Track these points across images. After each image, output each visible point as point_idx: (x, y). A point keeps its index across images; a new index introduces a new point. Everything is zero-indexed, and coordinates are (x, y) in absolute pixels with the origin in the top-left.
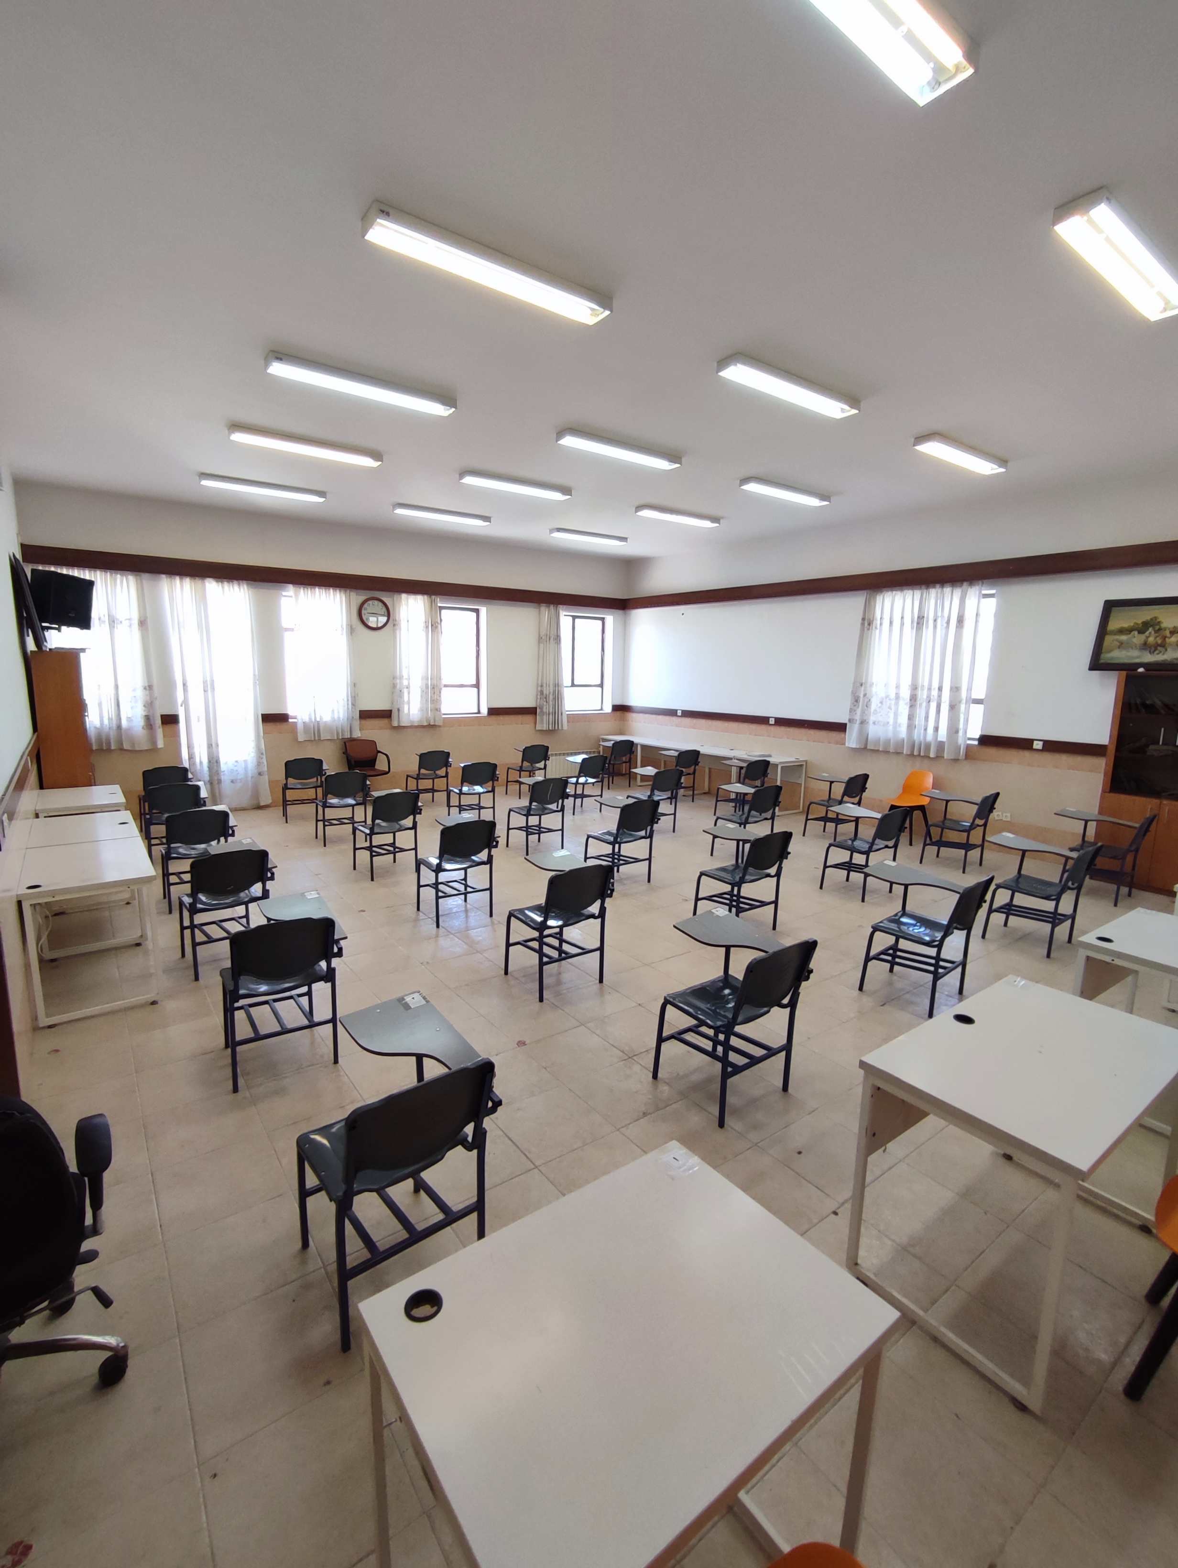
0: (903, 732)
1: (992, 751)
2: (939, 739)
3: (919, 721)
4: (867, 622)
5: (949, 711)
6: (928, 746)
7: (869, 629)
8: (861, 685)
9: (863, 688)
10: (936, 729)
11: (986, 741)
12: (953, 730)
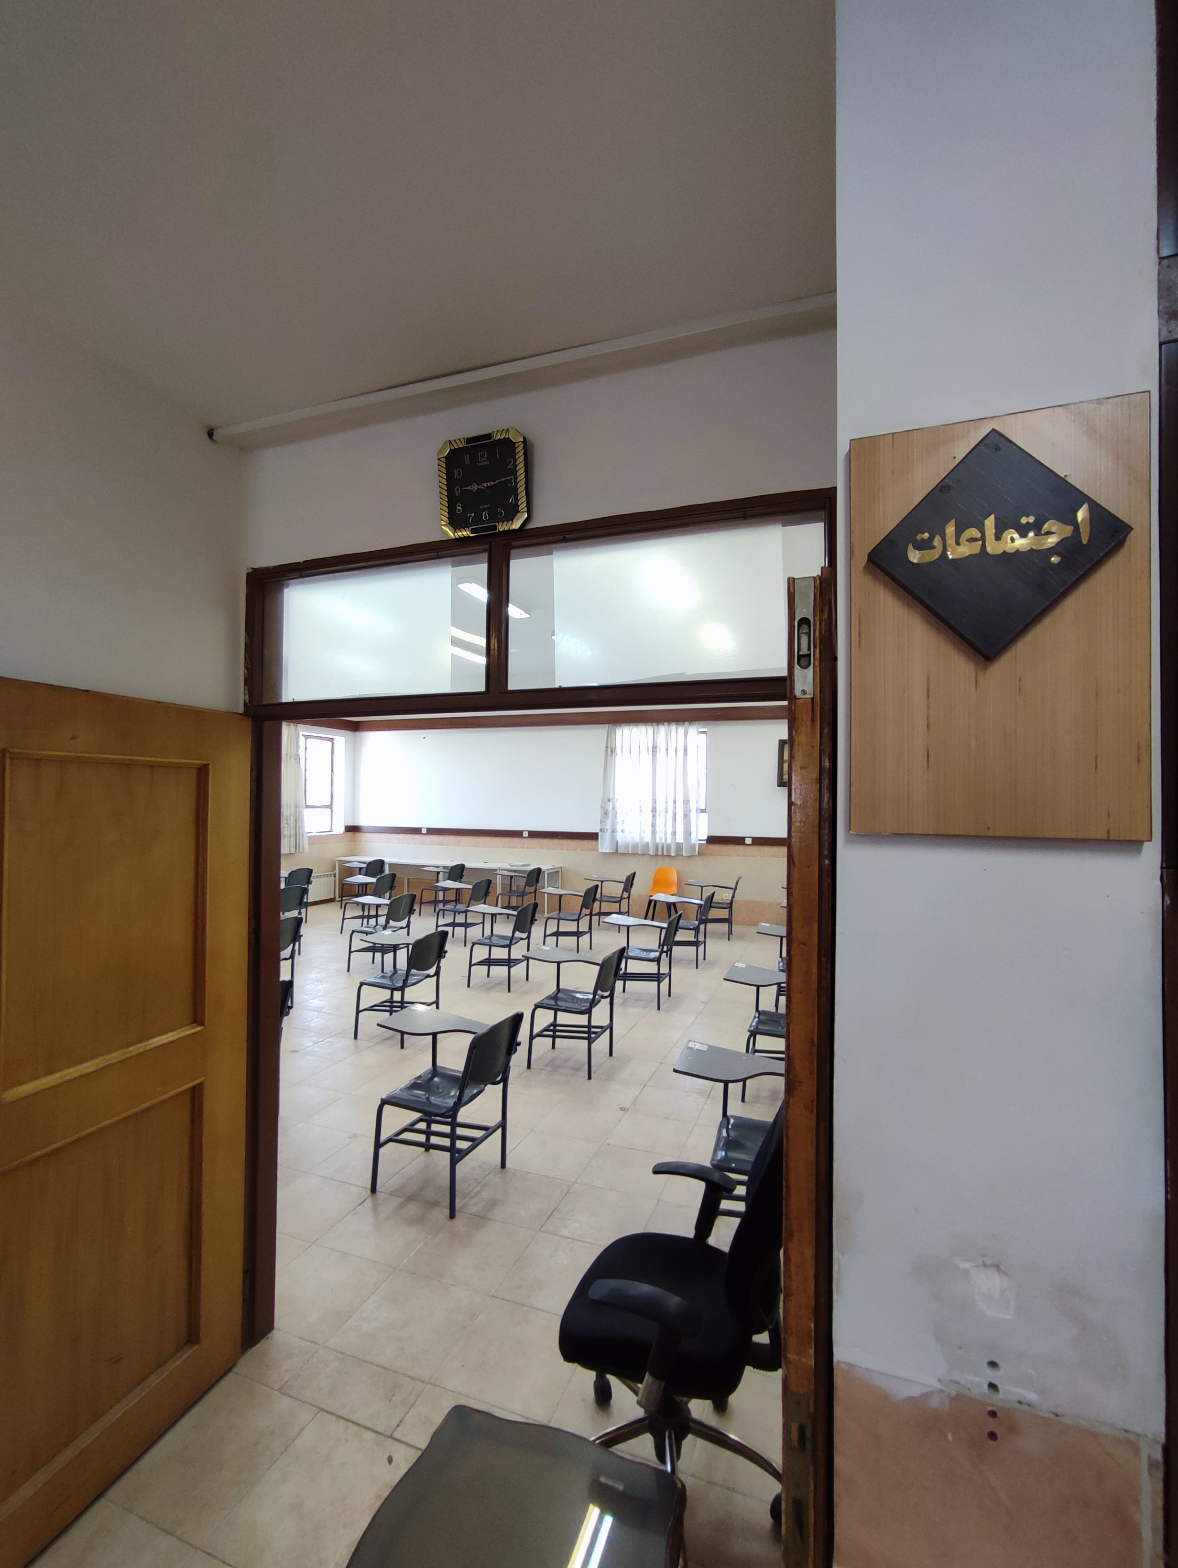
0: (648, 838)
1: (717, 848)
2: (677, 841)
3: (660, 827)
4: (610, 750)
5: (684, 818)
6: (669, 847)
7: (611, 755)
8: (609, 800)
9: (611, 803)
10: (674, 833)
11: (713, 840)
12: (688, 834)
